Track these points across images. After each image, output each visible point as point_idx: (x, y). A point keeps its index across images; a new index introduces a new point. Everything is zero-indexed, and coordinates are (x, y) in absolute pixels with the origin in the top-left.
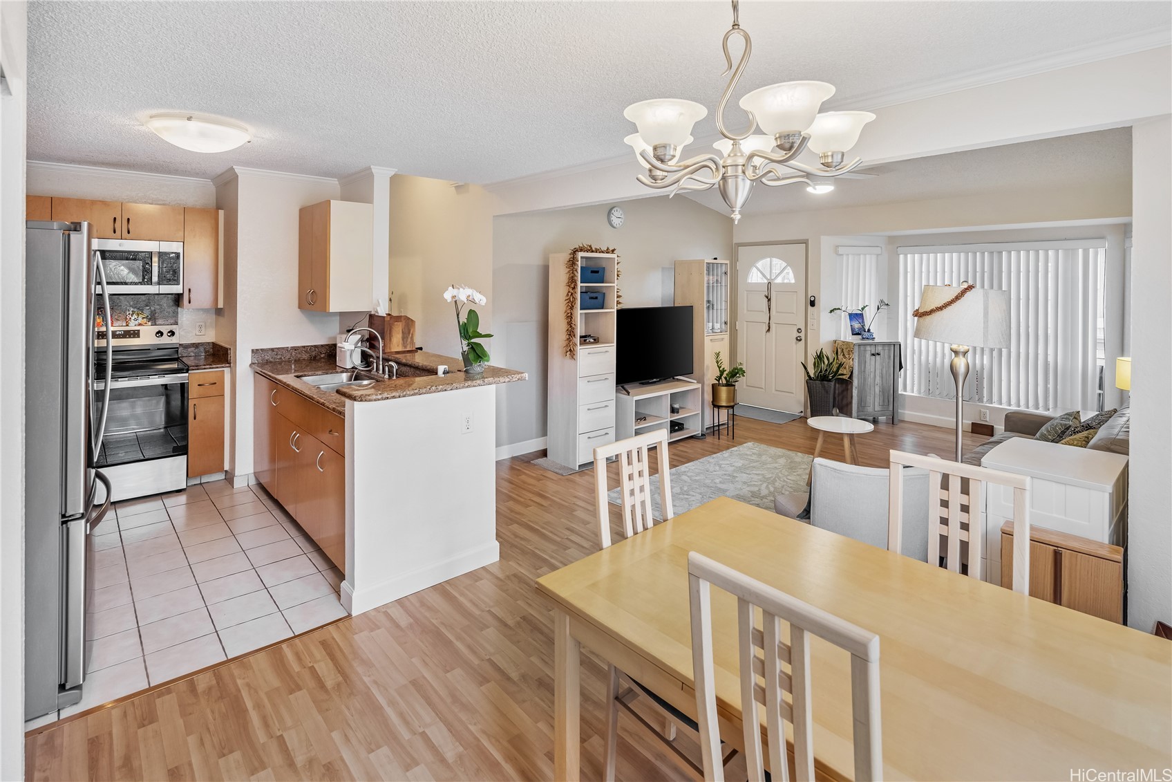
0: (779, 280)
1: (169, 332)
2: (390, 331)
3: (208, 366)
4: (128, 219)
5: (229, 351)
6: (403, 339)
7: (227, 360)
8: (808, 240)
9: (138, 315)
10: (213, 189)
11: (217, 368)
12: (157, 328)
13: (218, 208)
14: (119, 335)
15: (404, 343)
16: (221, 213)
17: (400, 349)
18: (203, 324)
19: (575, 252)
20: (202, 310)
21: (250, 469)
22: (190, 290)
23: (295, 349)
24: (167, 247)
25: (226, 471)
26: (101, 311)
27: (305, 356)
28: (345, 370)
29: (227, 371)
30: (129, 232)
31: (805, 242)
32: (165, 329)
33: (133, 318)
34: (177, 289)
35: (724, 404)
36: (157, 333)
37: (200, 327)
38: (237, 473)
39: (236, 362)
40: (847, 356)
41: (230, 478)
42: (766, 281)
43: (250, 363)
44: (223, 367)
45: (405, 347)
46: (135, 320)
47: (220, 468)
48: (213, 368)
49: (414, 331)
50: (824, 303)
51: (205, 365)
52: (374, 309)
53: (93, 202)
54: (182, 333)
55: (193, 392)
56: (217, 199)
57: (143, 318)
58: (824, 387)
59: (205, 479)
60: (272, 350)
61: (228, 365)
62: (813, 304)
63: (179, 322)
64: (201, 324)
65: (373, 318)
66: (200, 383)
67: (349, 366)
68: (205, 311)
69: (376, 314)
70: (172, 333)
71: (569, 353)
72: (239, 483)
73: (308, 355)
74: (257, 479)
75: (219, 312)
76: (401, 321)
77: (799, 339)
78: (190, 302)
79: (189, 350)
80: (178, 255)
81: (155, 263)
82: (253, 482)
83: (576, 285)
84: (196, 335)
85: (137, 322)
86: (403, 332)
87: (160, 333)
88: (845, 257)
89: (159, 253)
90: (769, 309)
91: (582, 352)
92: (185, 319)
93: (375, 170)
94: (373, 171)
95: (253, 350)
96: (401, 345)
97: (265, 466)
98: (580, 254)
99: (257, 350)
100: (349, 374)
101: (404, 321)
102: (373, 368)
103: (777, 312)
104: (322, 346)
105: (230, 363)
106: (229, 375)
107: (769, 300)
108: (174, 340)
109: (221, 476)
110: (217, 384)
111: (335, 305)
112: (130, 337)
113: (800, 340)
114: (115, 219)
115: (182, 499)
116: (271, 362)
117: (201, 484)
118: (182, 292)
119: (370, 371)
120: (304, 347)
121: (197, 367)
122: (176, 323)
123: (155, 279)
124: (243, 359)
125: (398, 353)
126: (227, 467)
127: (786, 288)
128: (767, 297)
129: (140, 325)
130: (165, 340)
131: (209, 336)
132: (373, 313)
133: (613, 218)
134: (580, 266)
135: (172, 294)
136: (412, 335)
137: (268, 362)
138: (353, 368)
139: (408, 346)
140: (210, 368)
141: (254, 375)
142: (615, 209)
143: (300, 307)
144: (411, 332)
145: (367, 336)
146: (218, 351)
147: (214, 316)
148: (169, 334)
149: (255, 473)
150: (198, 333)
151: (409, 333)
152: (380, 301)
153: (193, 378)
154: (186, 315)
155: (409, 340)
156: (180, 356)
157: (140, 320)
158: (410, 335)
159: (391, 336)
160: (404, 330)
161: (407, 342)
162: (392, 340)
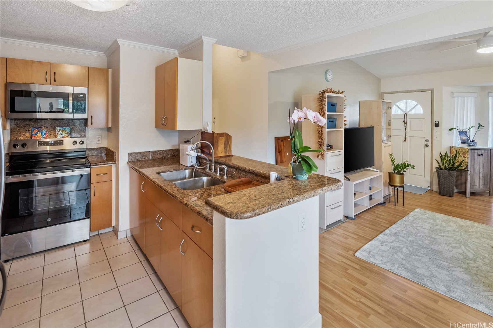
0: (413, 112)
1: (81, 142)
2: (217, 143)
3: (102, 163)
4: (55, 73)
5: (115, 154)
6: (225, 148)
7: (114, 160)
8: (433, 89)
9: (62, 131)
10: (106, 58)
11: (108, 164)
12: (74, 139)
13: (109, 68)
14: (51, 143)
15: (225, 151)
16: (110, 71)
17: (223, 154)
18: (100, 137)
19: (323, 93)
20: (100, 128)
21: (128, 227)
22: (92, 116)
23: (154, 152)
24: (78, 90)
25: (113, 226)
26: (40, 129)
27: (159, 157)
28: (187, 168)
29: (114, 166)
30: (55, 81)
31: (432, 91)
32: (78, 140)
33: (59, 133)
34: (84, 116)
35: (398, 185)
36: (74, 142)
37: (99, 138)
38: (120, 230)
39: (119, 161)
40: (463, 156)
41: (115, 231)
42: (403, 113)
43: (127, 161)
44: (111, 164)
45: (226, 153)
46: (61, 134)
47: (110, 225)
48: (105, 164)
49: (231, 143)
50: (445, 125)
51: (100, 163)
52: (204, 129)
53: (33, 62)
54: (88, 142)
55: (93, 179)
56: (108, 64)
57: (66, 133)
58: (450, 174)
59: (101, 232)
60: (140, 153)
61: (114, 162)
62: (437, 125)
63: (87, 136)
64: (99, 136)
65: (204, 135)
66: (98, 174)
67: (189, 165)
68: (102, 129)
69: (206, 131)
70: (82, 142)
71: (320, 156)
72: (121, 236)
73: (161, 156)
74: (131, 232)
75: (109, 130)
76: (223, 136)
77: (426, 146)
78: (92, 124)
79: (93, 152)
80: (84, 95)
81: (71, 100)
82: (129, 235)
83: (324, 113)
84: (96, 143)
85: (62, 136)
86: (224, 144)
87: (75, 143)
88: (456, 98)
89: (73, 94)
90: (406, 128)
91: (328, 155)
92: (90, 134)
93: (205, 39)
94: (203, 39)
95: (129, 154)
96: (223, 152)
97: (137, 224)
98: (327, 94)
99: (132, 153)
100: (190, 170)
101: (225, 136)
102: (206, 168)
103: (411, 130)
104: (169, 150)
105: (115, 161)
106: (115, 168)
107: (405, 123)
108: (84, 146)
109: (111, 229)
110: (108, 173)
111: (181, 126)
112: (57, 145)
113: (428, 146)
114: (46, 72)
115: (87, 246)
116: (139, 161)
117: (98, 234)
118: (87, 118)
119: (205, 169)
120: (159, 151)
121: (96, 164)
122: (85, 136)
123: (71, 110)
124: (123, 159)
125: (222, 157)
126: (114, 224)
127: (417, 117)
128: (404, 122)
129: (64, 137)
130: (78, 147)
131: (104, 144)
132: (203, 131)
133: (328, 76)
134: (327, 101)
135: (82, 119)
136: (230, 145)
137: (138, 161)
138: (191, 166)
139: (228, 152)
140: (104, 164)
141: (130, 168)
142: (329, 71)
143: (157, 127)
144: (229, 143)
145: (199, 145)
146: (109, 152)
147: (106, 132)
148: (80, 143)
149: (130, 229)
150: (97, 142)
151: (228, 144)
152: (209, 123)
153: (94, 170)
154: (90, 132)
155: (228, 149)
156: (87, 155)
157: (64, 135)
158: (229, 146)
159: (218, 146)
160: (225, 142)
161: (227, 149)
162: (218, 149)
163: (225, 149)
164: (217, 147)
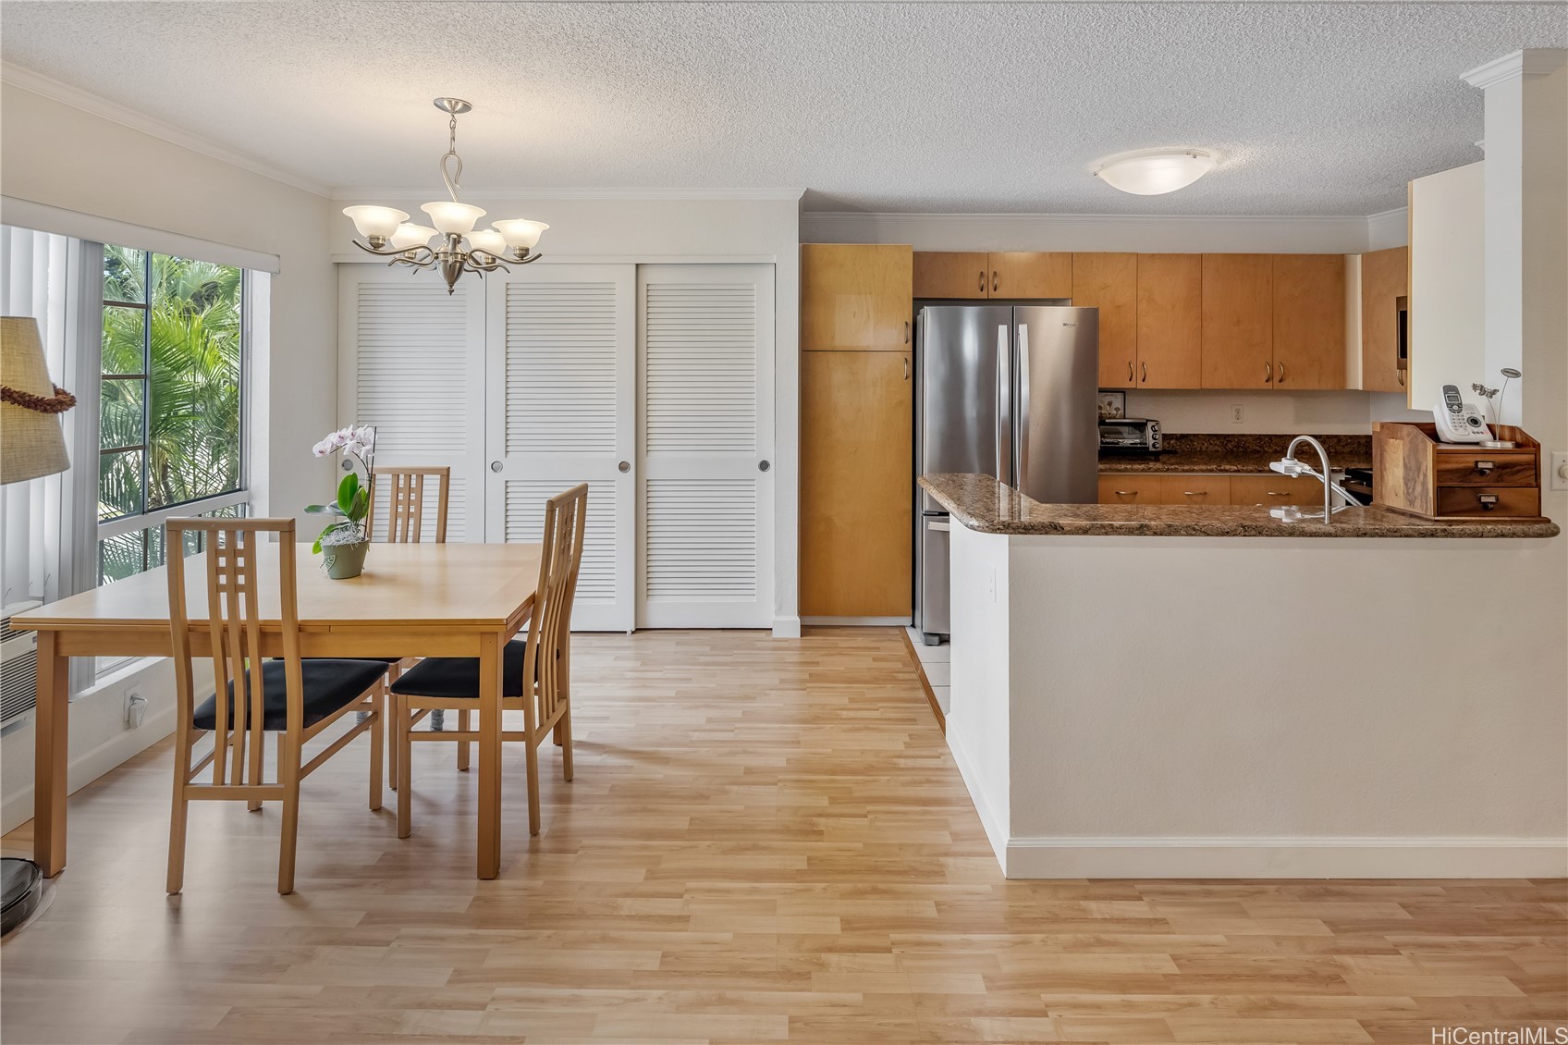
2: (1382, 455)
6: (1406, 480)
15: (1409, 493)
17: (1401, 504)
45: (1412, 503)
76: (1401, 437)
86: (1405, 465)
96: (1403, 496)
101: (1406, 438)
125: (1398, 513)
136: (1425, 475)
139: (1418, 502)
144: (1423, 468)
151: (1419, 470)
155: (1419, 488)
158: (1421, 477)
159: (1385, 469)
160: (1406, 461)
161: (1414, 489)
162: (1386, 478)
163: (1406, 484)
164: (1381, 472)
